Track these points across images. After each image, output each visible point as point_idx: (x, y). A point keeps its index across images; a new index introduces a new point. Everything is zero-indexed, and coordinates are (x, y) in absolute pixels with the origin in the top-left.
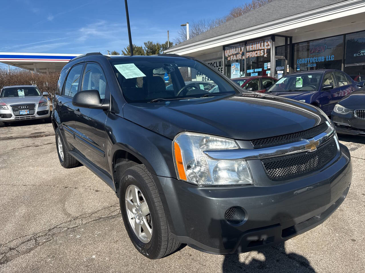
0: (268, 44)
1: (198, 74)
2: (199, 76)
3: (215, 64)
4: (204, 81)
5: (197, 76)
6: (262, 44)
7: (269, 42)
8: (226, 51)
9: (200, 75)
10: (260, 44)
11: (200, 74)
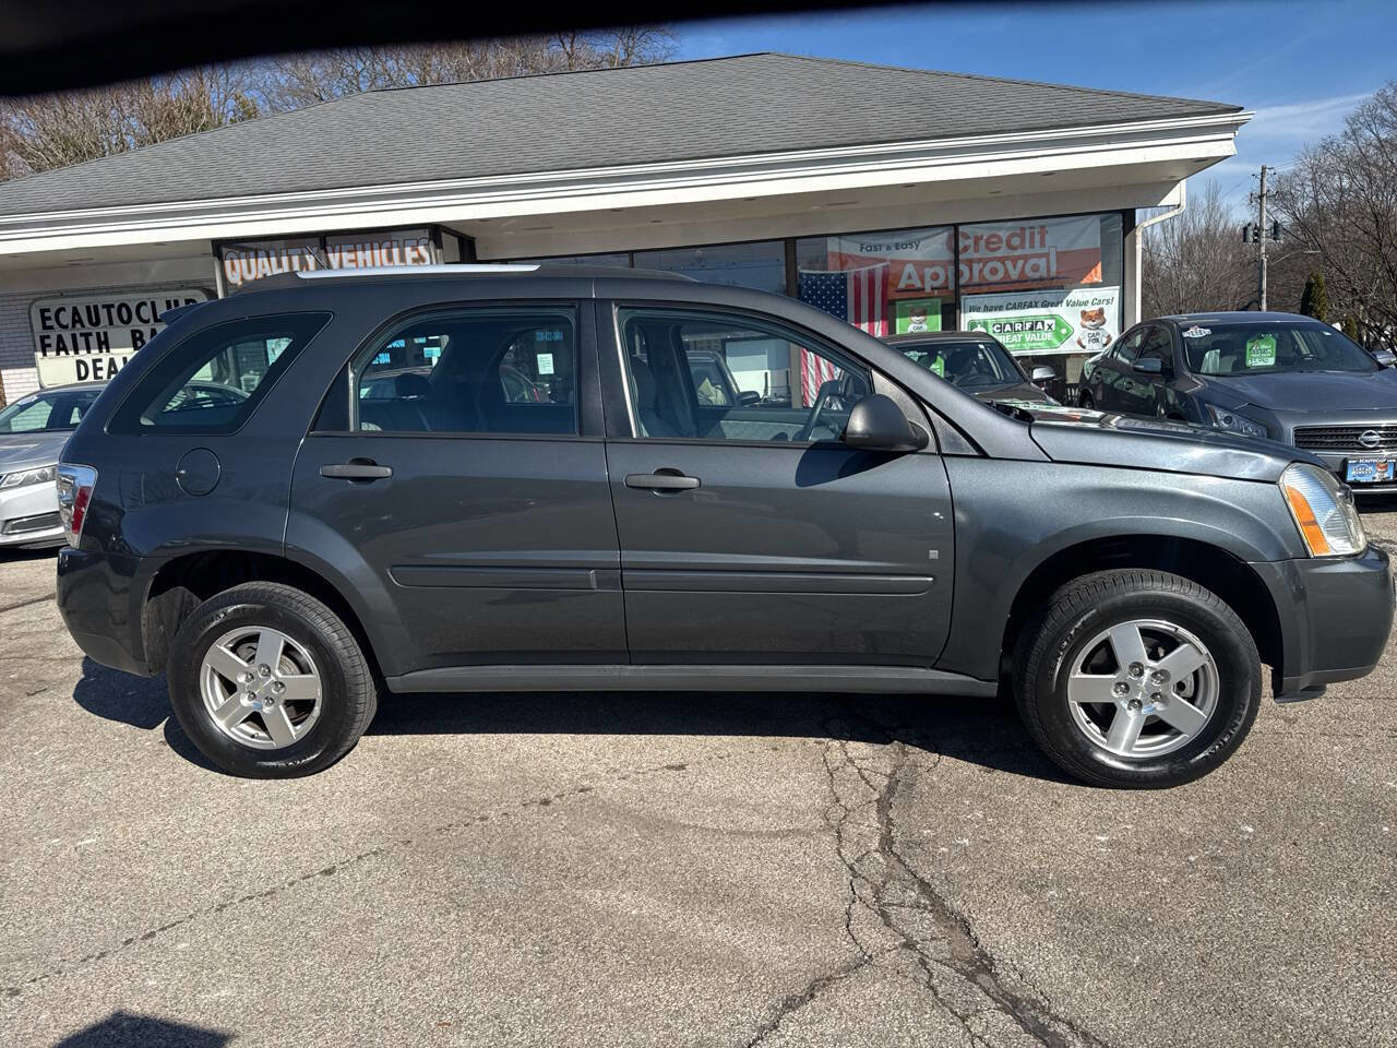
0: (419, 255)
1: (49, 345)
2: (50, 354)
3: (143, 308)
4: (91, 378)
5: (39, 355)
6: (395, 251)
7: (421, 249)
8: (228, 263)
9: (63, 353)
10: (384, 251)
11: (61, 347)
